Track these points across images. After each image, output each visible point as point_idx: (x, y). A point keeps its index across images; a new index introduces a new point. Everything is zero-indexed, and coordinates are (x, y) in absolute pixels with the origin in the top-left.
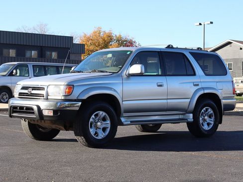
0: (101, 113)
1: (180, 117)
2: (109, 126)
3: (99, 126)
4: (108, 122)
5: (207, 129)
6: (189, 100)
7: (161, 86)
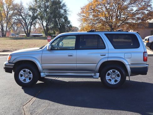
1: (92, 75)
6: (95, 65)
7: (71, 56)
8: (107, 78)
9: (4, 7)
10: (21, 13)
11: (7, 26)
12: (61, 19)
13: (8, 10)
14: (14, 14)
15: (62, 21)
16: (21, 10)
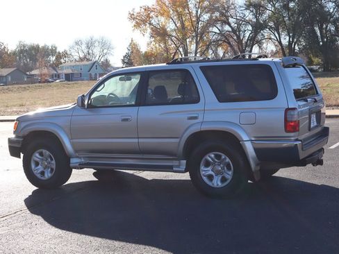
8: (203, 173)
9: (190, 6)
10: (227, 17)
11: (196, 49)
12: (327, 27)
13: (199, 13)
14: (212, 22)
15: (330, 30)
16: (227, 11)
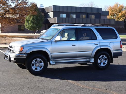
0: (38, 59)
1: (87, 60)
2: (43, 65)
3: (38, 65)
4: (43, 63)
5: (102, 66)
6: (91, 52)
7: (74, 45)
8: (99, 62)
